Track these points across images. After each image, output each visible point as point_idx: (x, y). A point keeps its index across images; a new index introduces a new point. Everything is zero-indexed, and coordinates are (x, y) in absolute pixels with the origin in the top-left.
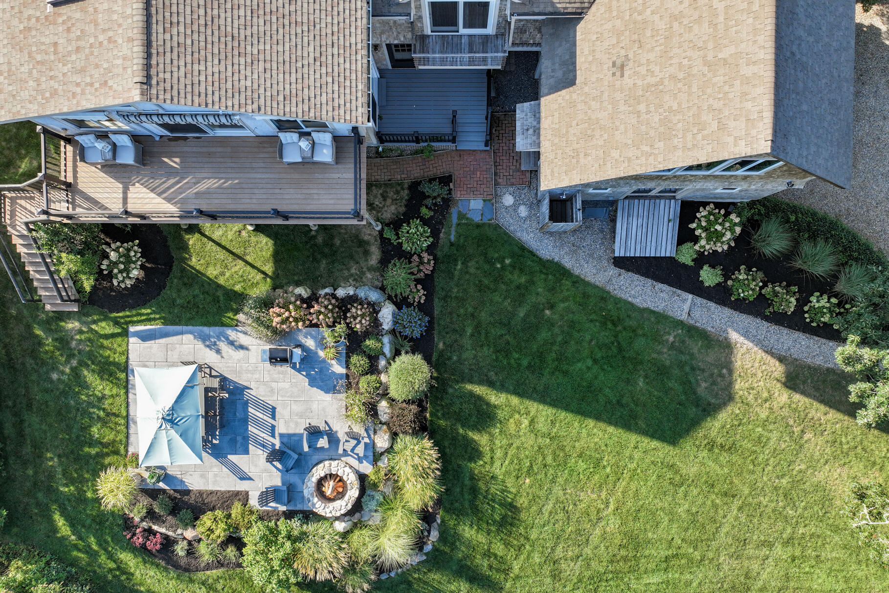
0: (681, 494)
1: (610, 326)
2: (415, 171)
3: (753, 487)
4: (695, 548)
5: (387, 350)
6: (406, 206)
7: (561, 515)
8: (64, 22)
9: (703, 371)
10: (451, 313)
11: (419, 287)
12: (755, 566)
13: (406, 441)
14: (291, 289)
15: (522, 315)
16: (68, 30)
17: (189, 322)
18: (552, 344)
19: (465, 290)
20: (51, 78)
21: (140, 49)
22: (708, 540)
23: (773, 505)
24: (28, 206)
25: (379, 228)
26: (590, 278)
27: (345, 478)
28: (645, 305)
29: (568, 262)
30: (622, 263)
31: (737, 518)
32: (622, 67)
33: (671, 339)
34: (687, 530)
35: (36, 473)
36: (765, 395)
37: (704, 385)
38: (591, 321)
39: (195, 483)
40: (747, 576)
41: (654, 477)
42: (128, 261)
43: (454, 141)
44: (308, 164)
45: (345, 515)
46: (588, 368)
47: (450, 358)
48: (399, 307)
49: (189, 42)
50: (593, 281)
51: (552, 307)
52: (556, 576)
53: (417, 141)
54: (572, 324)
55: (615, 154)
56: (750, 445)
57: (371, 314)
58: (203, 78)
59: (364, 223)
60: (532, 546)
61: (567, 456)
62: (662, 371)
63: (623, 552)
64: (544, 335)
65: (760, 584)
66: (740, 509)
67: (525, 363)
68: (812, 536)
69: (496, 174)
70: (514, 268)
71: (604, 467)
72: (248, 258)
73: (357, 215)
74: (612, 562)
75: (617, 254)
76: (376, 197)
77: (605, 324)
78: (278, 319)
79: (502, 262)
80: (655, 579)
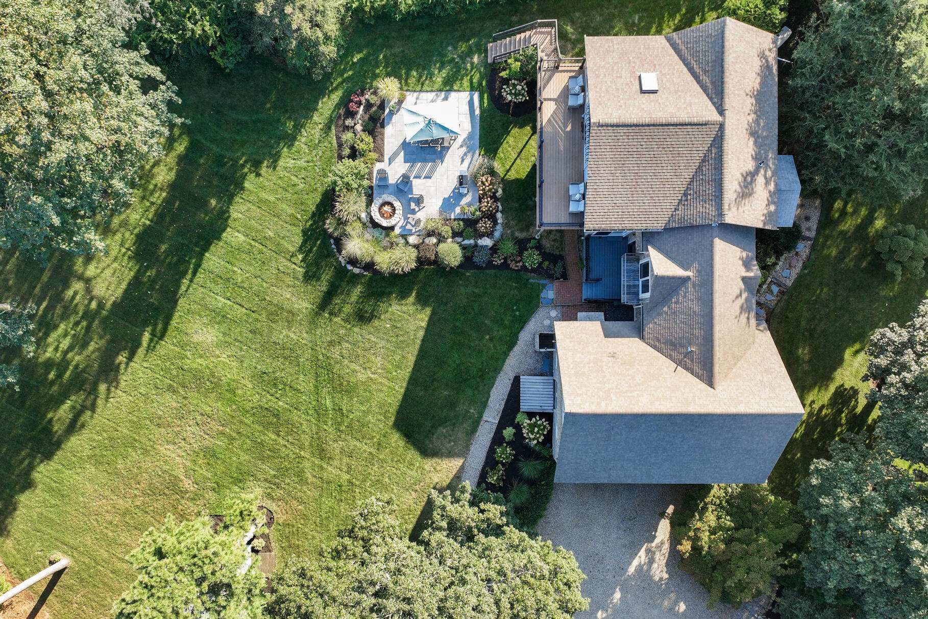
0: (380, 417)
1: (480, 374)
2: (570, 259)
3: (383, 461)
4: (347, 427)
5: (466, 242)
6: (550, 253)
7: (368, 345)
8: (631, 82)
9: (453, 430)
10: (487, 280)
11: (502, 261)
12: (336, 463)
13: (413, 253)
14: (501, 186)
15: (486, 322)
16: (627, 84)
17: (482, 128)
18: (469, 340)
19: (501, 288)
20: (605, 75)
21: (615, 122)
22: (352, 434)
23: (373, 474)
24: (546, 41)
25: (537, 237)
26: (507, 362)
27: (393, 218)
28: (491, 395)
29: (517, 349)
30: (516, 381)
31: (365, 451)
32: (613, 357)
33: (472, 411)
34: (358, 421)
35: (394, 38)
36: (438, 468)
37: (444, 431)
38: (482, 363)
39: (389, 130)
40: (330, 458)
41: (390, 401)
42: (516, 95)
43: (586, 280)
44: (569, 198)
45: (371, 217)
46: (455, 361)
47: (461, 279)
48: (490, 249)
49: (620, 144)
50: (506, 364)
51: (491, 339)
52: (331, 343)
53: (586, 259)
54: (480, 352)
55: (570, 354)
56: (408, 459)
57: (487, 232)
58: (603, 150)
59: (537, 228)
60: (350, 329)
61: (403, 349)
62: (452, 405)
63: (345, 383)
64: (474, 335)
65: (325, 466)
66: (370, 453)
67: (458, 324)
68: (354, 497)
69: (569, 306)
70: (514, 317)
71: (396, 371)
72: (518, 161)
73: (541, 225)
74: (339, 377)
75: (521, 377)
76: (555, 235)
77: (481, 371)
78: (484, 180)
79: (517, 310)
80: (329, 403)
